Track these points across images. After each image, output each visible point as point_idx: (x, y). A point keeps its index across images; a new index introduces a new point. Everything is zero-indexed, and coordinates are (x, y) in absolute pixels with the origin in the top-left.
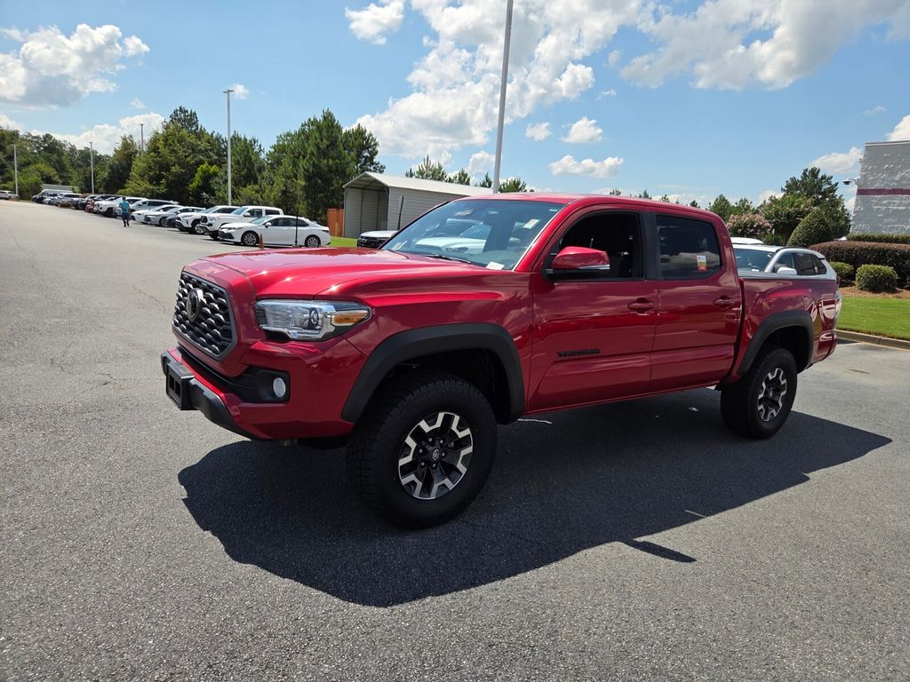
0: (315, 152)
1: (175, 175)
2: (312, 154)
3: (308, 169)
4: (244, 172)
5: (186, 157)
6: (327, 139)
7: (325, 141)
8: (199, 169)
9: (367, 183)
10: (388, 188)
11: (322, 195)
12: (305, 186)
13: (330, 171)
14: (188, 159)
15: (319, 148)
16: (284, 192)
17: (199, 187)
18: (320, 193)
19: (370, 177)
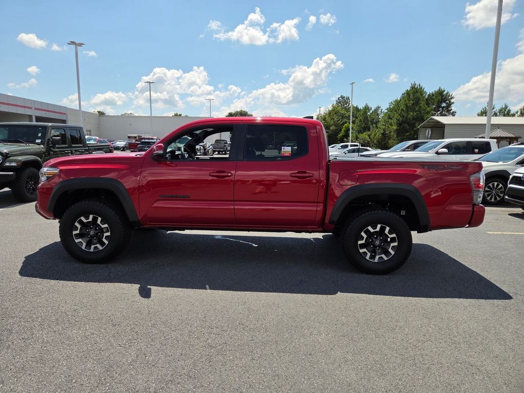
0: (405, 109)
1: (332, 131)
2: (403, 110)
3: (399, 119)
4: (363, 126)
5: (338, 121)
6: (413, 101)
7: (411, 102)
8: (344, 126)
9: (434, 124)
10: (444, 125)
11: (408, 134)
12: (397, 130)
13: (414, 119)
14: (339, 122)
15: (407, 106)
16: (383, 134)
17: (343, 136)
18: (407, 132)
19: (434, 119)
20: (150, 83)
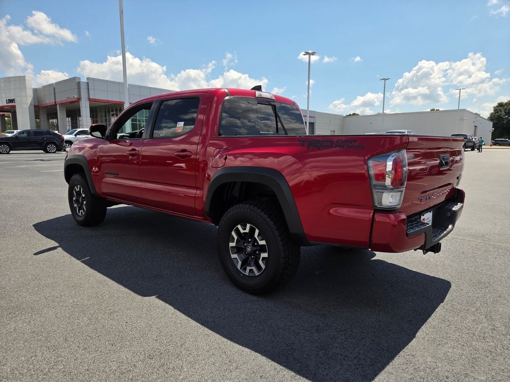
20: (385, 79)
